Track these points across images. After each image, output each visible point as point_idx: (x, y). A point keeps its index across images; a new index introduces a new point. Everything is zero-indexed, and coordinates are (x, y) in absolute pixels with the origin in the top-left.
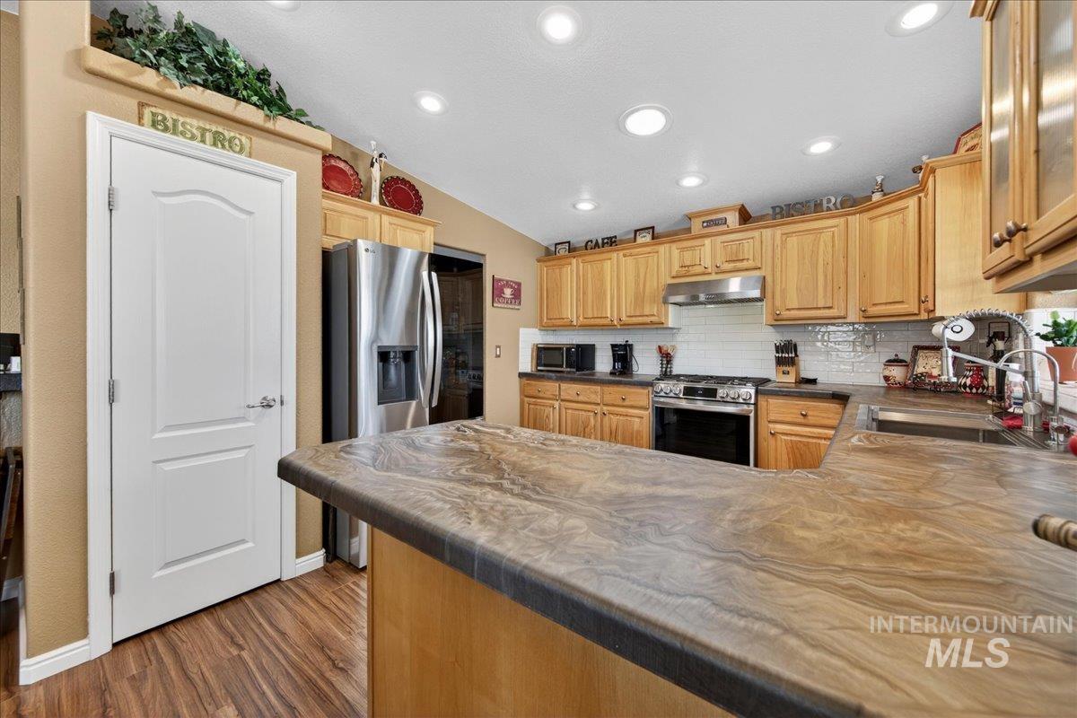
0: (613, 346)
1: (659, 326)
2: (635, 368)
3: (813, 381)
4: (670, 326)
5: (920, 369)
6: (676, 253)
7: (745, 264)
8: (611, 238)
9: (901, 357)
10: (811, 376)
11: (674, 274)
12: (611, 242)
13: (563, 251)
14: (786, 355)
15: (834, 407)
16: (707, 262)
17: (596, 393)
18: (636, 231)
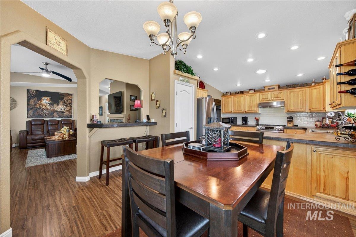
0: (243, 118)
1: (256, 113)
2: (248, 123)
3: (297, 126)
4: (259, 113)
5: (324, 123)
6: (261, 96)
7: (280, 98)
8: (242, 91)
9: (319, 120)
10: (296, 125)
11: (260, 100)
12: (242, 92)
13: (228, 94)
14: (290, 119)
15: (303, 131)
16: (270, 98)
17: (240, 129)
18: (249, 90)
